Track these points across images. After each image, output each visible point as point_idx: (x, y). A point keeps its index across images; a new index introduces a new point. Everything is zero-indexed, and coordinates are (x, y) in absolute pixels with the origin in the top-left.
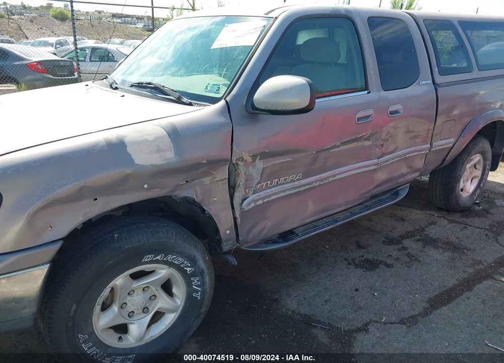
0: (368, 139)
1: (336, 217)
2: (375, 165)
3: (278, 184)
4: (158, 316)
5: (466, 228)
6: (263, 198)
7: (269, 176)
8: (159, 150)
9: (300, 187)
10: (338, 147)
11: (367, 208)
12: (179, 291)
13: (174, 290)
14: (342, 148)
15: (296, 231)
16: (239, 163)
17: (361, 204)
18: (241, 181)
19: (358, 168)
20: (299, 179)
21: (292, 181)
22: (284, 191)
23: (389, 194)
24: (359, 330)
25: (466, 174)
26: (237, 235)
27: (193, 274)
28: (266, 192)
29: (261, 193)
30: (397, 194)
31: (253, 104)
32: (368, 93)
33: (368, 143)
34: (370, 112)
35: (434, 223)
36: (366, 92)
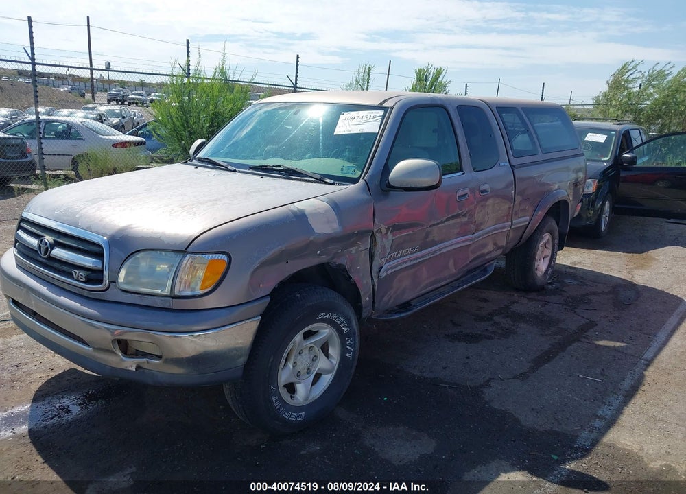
0: (465, 216)
1: (443, 289)
2: (471, 240)
3: (402, 256)
4: (318, 377)
5: (546, 304)
6: (392, 268)
7: (397, 247)
8: (328, 222)
9: (417, 259)
10: (443, 222)
11: (464, 283)
12: (334, 352)
13: (330, 352)
14: (446, 223)
15: (413, 303)
16: (377, 234)
17: (458, 279)
18: (378, 251)
19: (458, 243)
20: (416, 252)
21: (412, 253)
22: (406, 262)
23: (479, 270)
24: (482, 386)
25: (539, 252)
26: (373, 302)
27: (348, 335)
28: (394, 262)
29: (391, 263)
30: (485, 270)
31: (388, 182)
32: (463, 174)
33: (465, 220)
34: (466, 191)
35: (517, 302)
36: (461, 173)
